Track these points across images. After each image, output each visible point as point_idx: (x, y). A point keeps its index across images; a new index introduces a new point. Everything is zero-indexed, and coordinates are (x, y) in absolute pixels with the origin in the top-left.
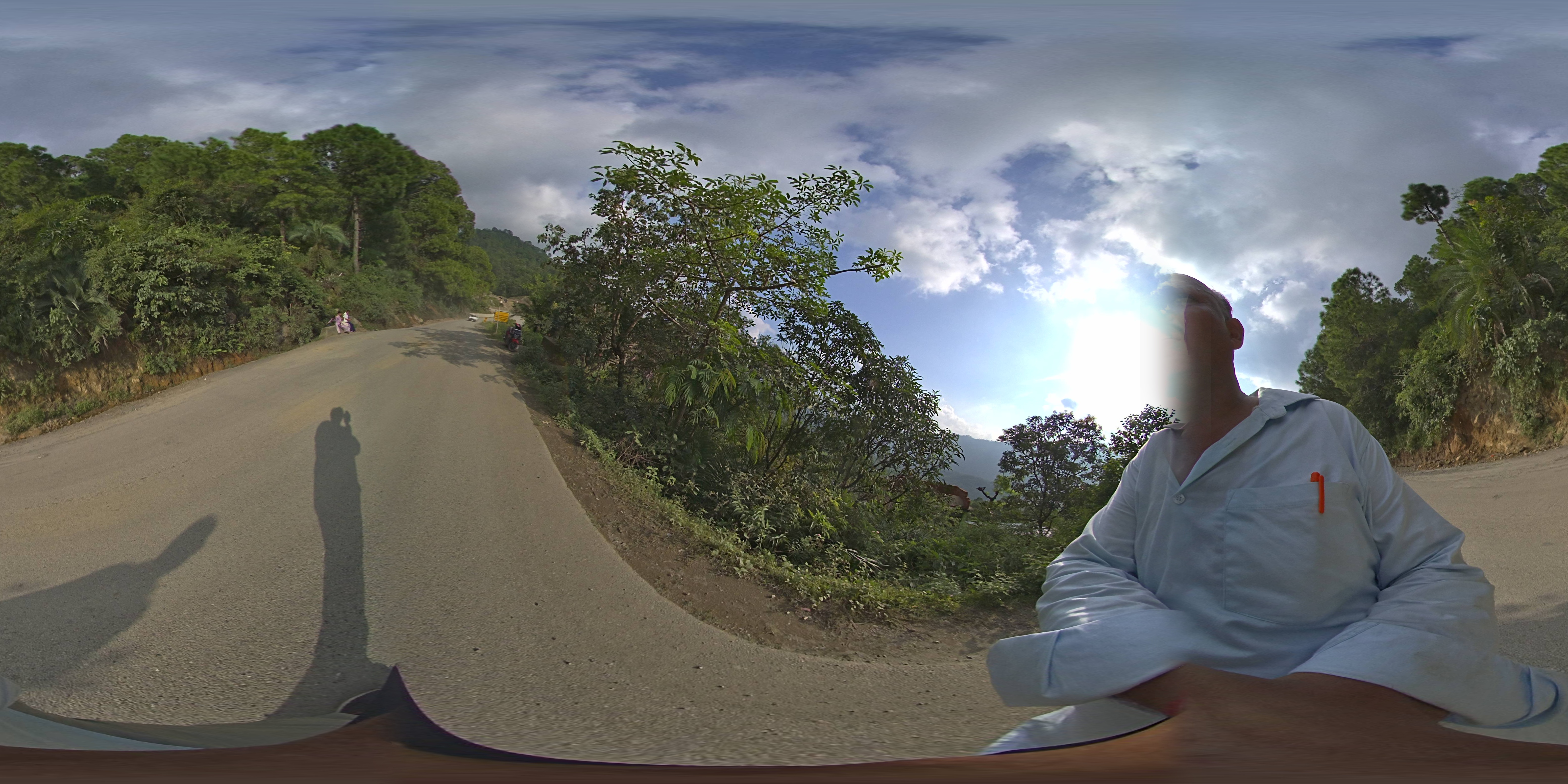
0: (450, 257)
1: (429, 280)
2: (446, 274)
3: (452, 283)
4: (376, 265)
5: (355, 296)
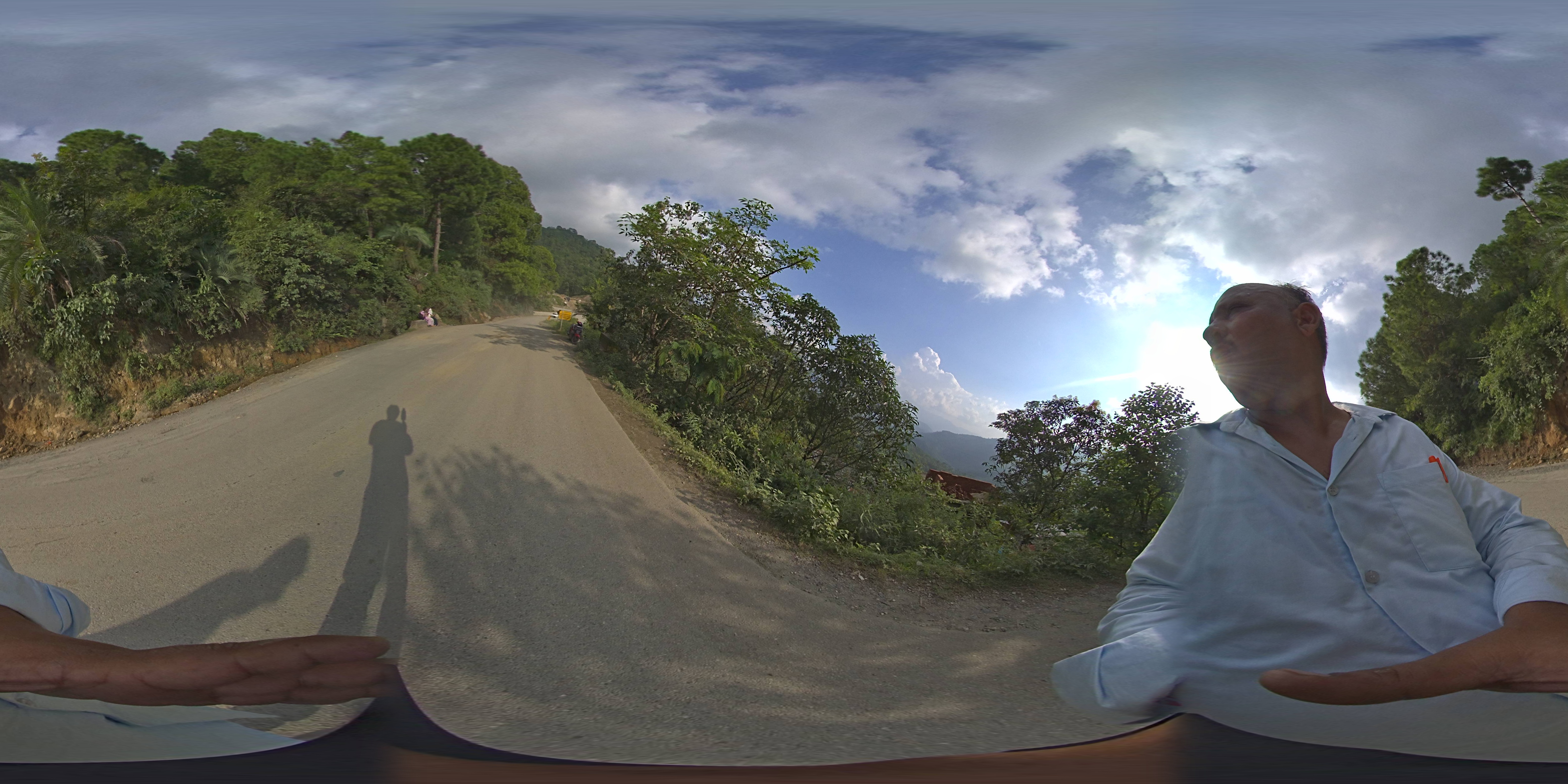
0: (517, 259)
1: (497, 280)
2: (515, 274)
3: (519, 283)
4: (452, 266)
5: (435, 294)
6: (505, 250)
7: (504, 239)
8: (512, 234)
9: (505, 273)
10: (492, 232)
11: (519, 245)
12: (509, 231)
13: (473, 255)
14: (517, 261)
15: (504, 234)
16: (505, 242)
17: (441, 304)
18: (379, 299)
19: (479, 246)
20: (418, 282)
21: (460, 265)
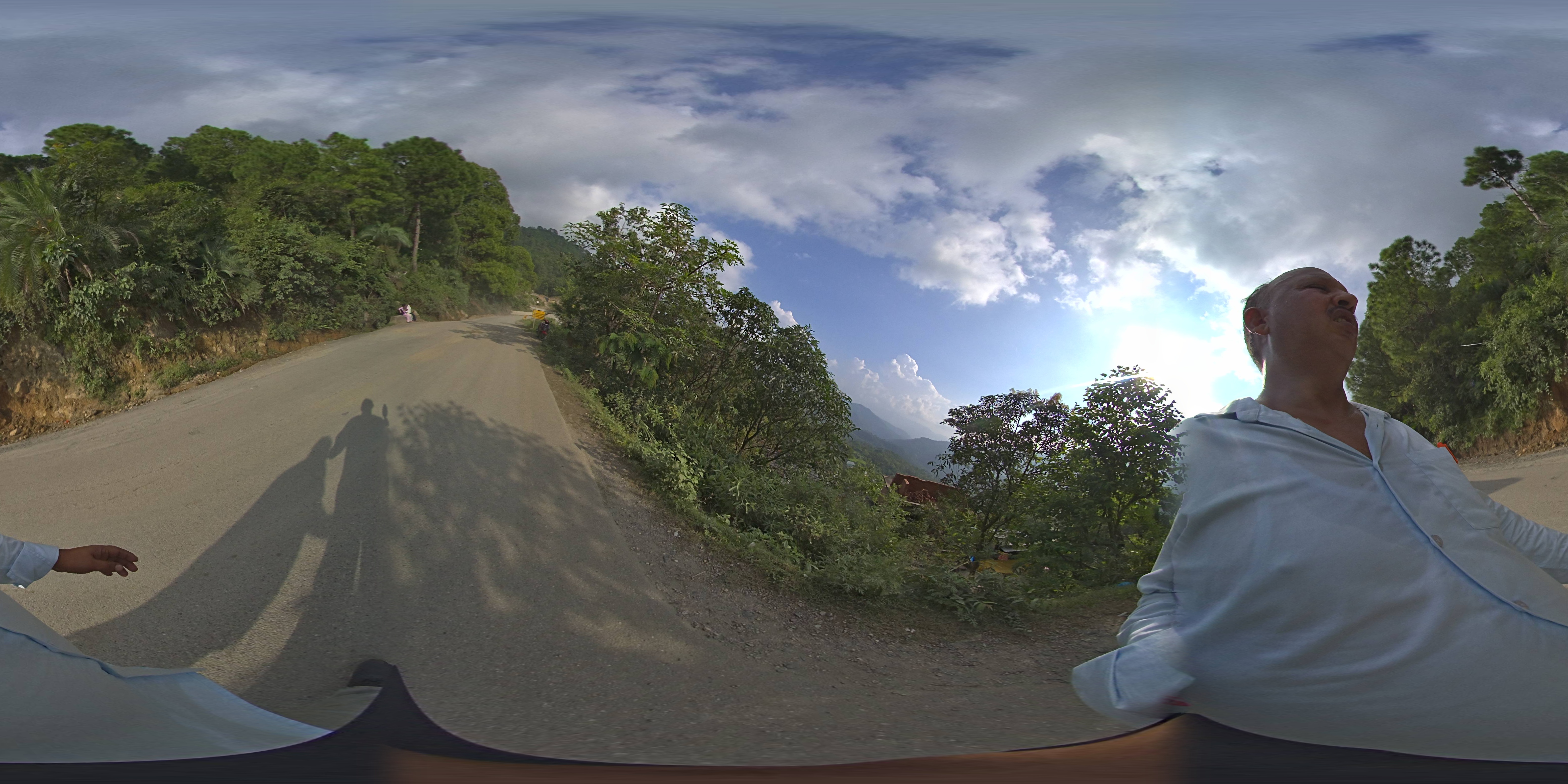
0: (495, 259)
1: (475, 278)
2: (491, 274)
3: (495, 282)
4: (431, 264)
5: (414, 292)
6: (482, 250)
7: (481, 239)
8: (490, 235)
9: (482, 272)
10: (471, 233)
11: (496, 246)
12: (486, 232)
13: (451, 255)
14: (494, 261)
15: (482, 235)
16: (483, 242)
17: (420, 301)
18: (362, 295)
19: (457, 246)
20: (398, 280)
21: (438, 264)
